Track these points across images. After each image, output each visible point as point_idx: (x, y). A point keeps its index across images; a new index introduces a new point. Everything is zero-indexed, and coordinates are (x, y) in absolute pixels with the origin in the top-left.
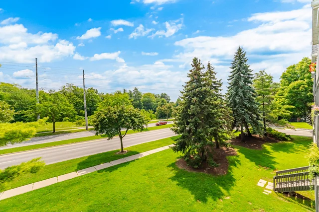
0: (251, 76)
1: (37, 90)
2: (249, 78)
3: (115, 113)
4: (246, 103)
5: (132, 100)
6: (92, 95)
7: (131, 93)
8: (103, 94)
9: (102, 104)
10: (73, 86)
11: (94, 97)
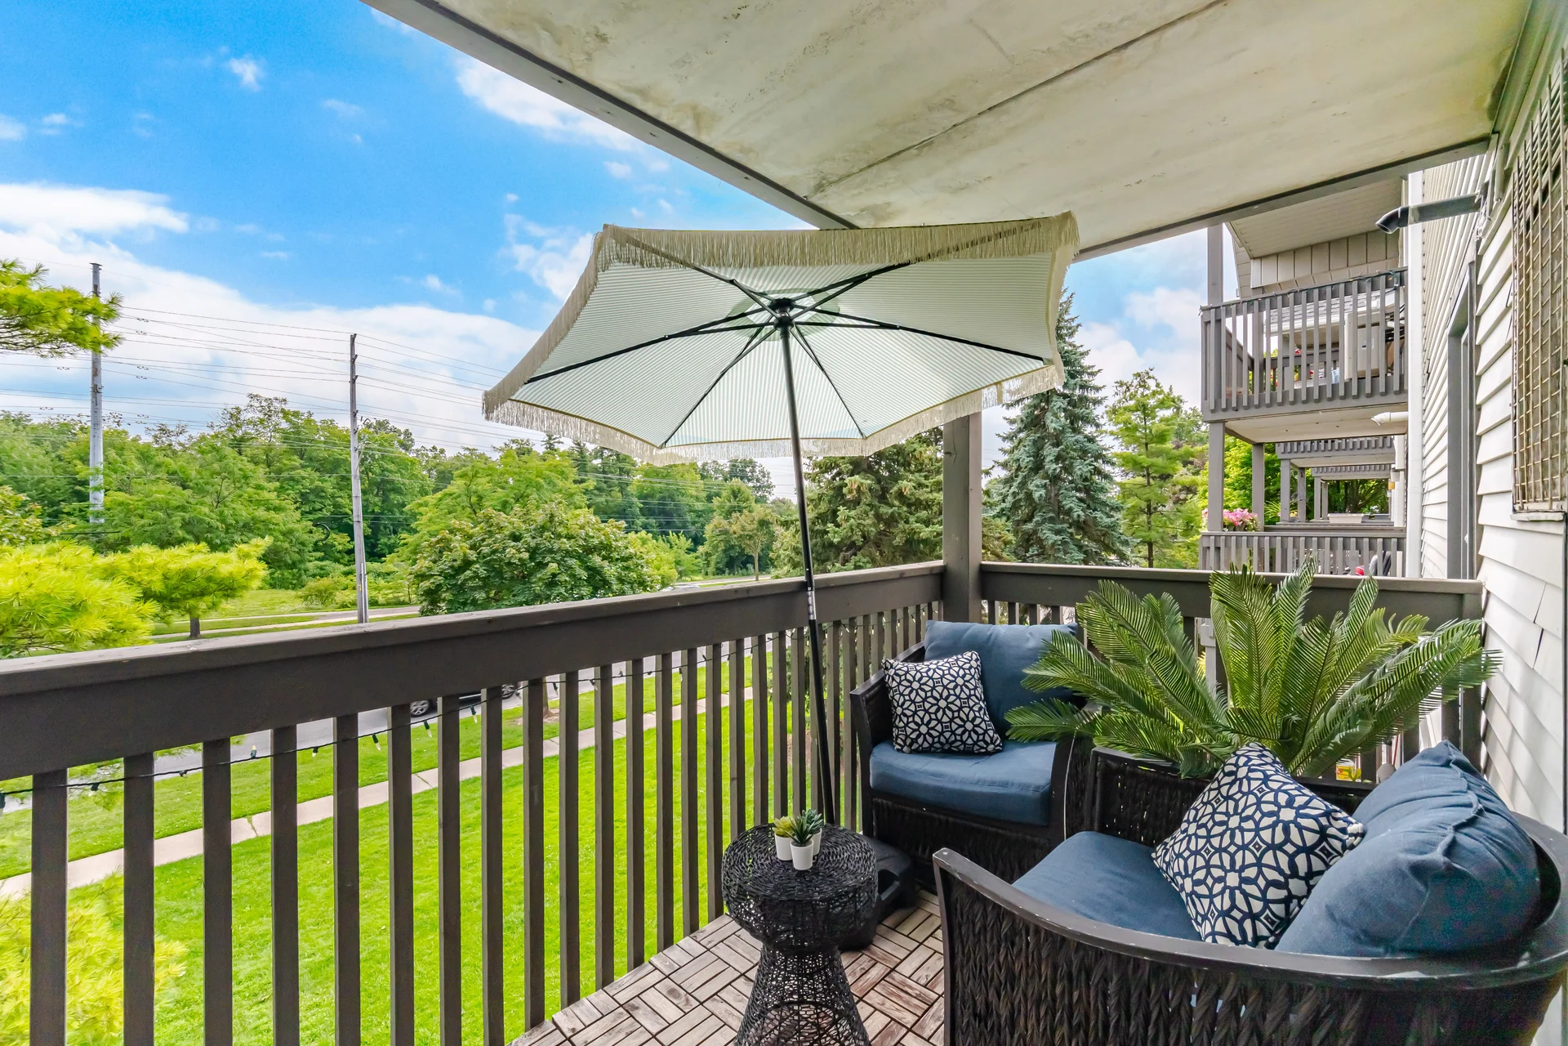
0: (1091, 395)
1: (96, 424)
2: (1083, 400)
3: (516, 538)
4: (1072, 502)
5: (591, 484)
6: (383, 457)
7: (581, 453)
8: (442, 451)
9: (440, 500)
10: (283, 411)
11: (391, 467)
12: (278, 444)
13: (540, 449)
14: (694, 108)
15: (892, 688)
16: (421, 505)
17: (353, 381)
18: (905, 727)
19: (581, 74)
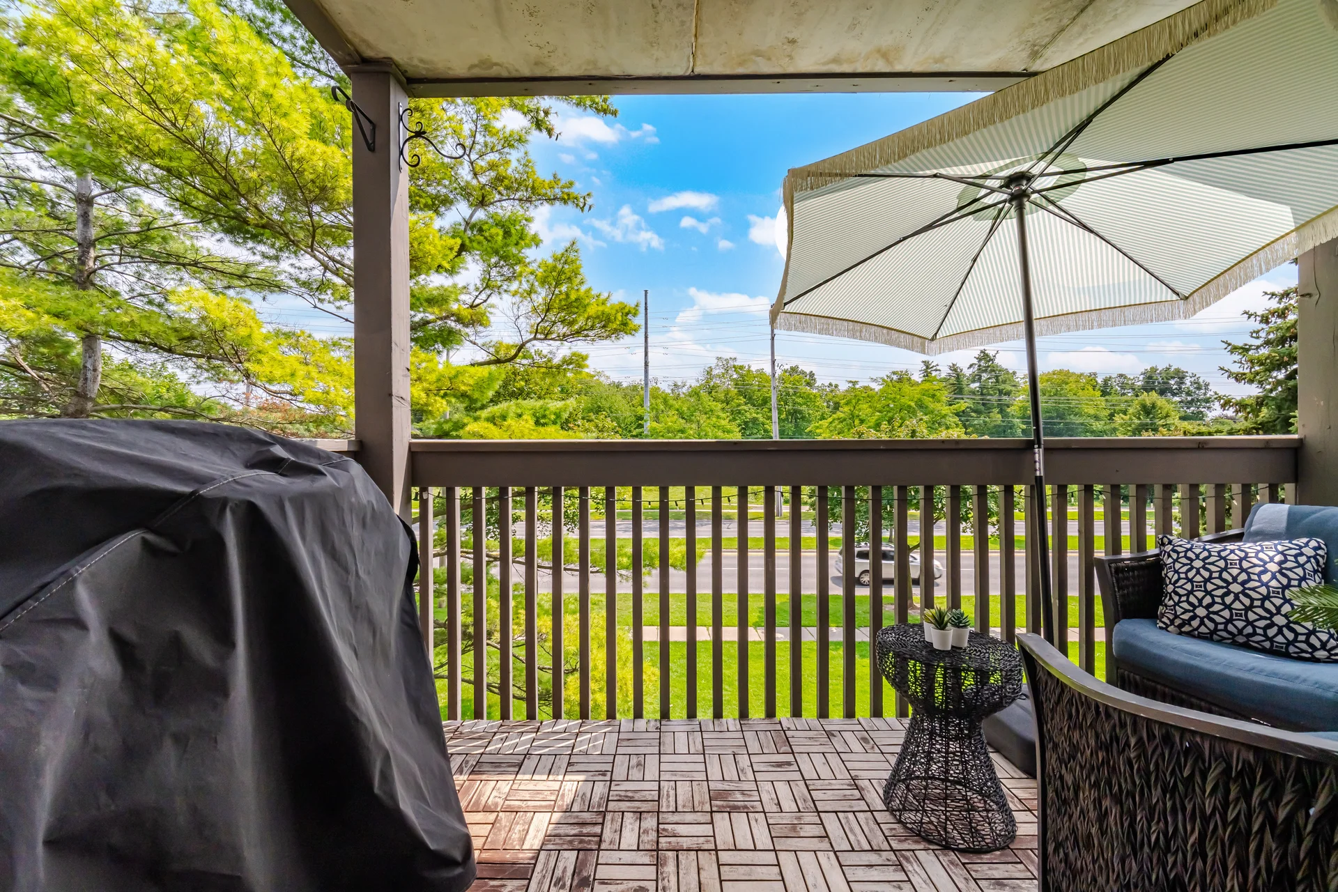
1: (646, 384)
6: (795, 394)
7: (958, 377)
8: (836, 386)
9: (831, 423)
10: (734, 367)
11: (800, 400)
12: (734, 391)
13: (917, 377)
14: (879, 51)
15: (1166, 565)
16: (817, 428)
17: (773, 339)
18: (1174, 606)
19: (791, 70)
